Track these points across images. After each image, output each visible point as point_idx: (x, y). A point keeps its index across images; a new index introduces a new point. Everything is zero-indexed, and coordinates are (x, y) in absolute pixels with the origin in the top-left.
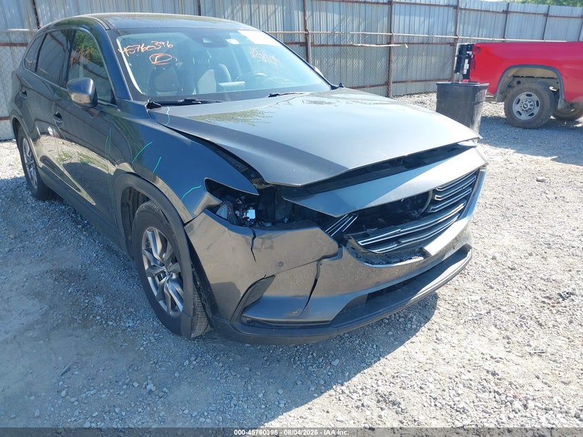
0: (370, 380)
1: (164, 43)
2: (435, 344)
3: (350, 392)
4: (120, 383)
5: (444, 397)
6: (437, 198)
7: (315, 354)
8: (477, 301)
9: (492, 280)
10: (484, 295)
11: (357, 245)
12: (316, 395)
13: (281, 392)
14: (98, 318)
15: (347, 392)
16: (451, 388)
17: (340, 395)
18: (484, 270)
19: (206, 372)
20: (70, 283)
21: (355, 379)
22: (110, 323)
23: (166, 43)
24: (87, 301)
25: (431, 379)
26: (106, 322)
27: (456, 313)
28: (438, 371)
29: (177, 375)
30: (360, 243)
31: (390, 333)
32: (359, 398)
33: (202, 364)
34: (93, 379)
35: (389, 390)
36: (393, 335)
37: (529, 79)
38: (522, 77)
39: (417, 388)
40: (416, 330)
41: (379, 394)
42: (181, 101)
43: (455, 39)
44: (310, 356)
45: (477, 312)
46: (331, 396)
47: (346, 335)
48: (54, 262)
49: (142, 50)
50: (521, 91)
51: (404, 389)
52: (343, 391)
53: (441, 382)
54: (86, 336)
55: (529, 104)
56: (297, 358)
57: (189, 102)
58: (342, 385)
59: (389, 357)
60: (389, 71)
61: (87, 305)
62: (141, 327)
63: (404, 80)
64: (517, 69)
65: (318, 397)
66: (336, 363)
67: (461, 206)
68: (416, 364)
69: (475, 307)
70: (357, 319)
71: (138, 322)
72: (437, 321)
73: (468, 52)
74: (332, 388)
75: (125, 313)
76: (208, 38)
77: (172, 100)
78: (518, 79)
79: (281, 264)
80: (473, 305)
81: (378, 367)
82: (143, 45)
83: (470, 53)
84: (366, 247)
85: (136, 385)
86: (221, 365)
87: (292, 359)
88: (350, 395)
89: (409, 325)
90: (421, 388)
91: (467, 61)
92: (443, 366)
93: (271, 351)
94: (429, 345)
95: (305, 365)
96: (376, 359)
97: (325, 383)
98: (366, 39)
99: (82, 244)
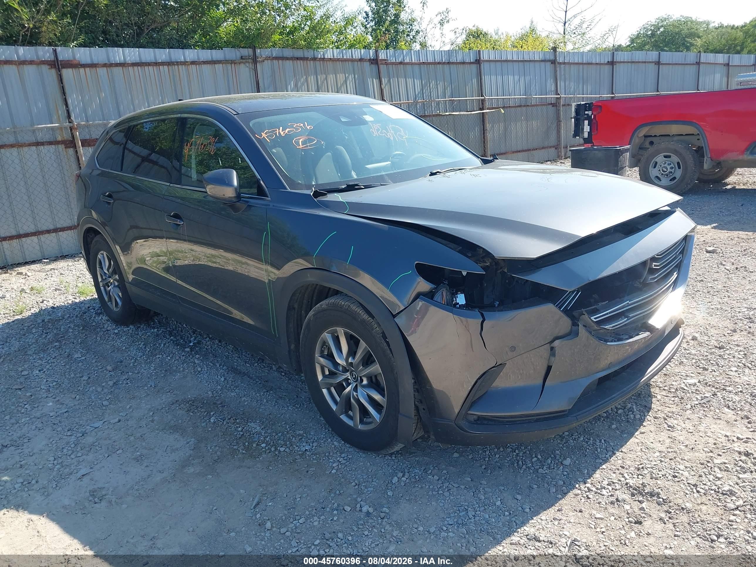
0: (614, 475)
1: (302, 125)
2: (669, 432)
3: (597, 489)
4: (328, 509)
5: (704, 483)
6: (655, 266)
7: (539, 457)
8: (695, 384)
9: (703, 362)
10: (701, 378)
11: (590, 321)
12: (560, 496)
13: (519, 497)
14: (263, 445)
15: (594, 489)
16: (707, 473)
17: (587, 494)
18: (688, 352)
19: (422, 487)
20: (209, 413)
21: (597, 475)
22: (282, 449)
23: (304, 125)
24: (240, 429)
25: (682, 467)
26: (276, 449)
27: (676, 399)
28: (686, 458)
29: (390, 493)
30: (592, 318)
31: (614, 426)
32: (610, 494)
33: (413, 480)
34: (294, 508)
35: (641, 482)
36: (617, 428)
37: (663, 138)
38: (655, 136)
39: (670, 478)
40: (641, 421)
41: (631, 487)
42: (343, 187)
43: (557, 98)
44: (535, 459)
45: (701, 395)
46: (577, 495)
47: (567, 433)
48: (175, 392)
49: (282, 133)
50: (657, 153)
51: (656, 479)
52: (588, 488)
53: (694, 469)
54: (259, 465)
55: (669, 167)
56: (520, 463)
57: (351, 188)
58: (585, 483)
59: (624, 449)
60: (484, 142)
61: (242, 433)
62: (320, 450)
63: (502, 151)
64: (649, 127)
65: (563, 497)
66: (568, 462)
67: (675, 275)
68: (658, 454)
69: (696, 390)
70: (594, 406)
71: (315, 444)
72: (660, 409)
73: (586, 112)
74: (574, 487)
75: (293, 436)
76: (345, 116)
77: (333, 187)
78: (649, 139)
79: (513, 349)
80: (693, 388)
81: (617, 460)
82: (281, 128)
83: (590, 113)
84: (599, 323)
85: (348, 509)
86: (436, 477)
87: (516, 465)
88: (599, 491)
89: (632, 416)
90: (675, 477)
91: (586, 122)
92: (688, 453)
93: (487, 459)
94: (662, 434)
95: (533, 468)
96: (610, 453)
97: (564, 483)
98: (454, 106)
99: (199, 369)
